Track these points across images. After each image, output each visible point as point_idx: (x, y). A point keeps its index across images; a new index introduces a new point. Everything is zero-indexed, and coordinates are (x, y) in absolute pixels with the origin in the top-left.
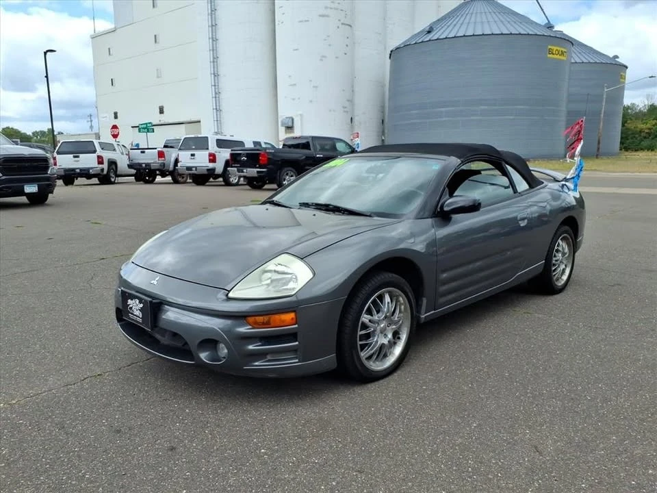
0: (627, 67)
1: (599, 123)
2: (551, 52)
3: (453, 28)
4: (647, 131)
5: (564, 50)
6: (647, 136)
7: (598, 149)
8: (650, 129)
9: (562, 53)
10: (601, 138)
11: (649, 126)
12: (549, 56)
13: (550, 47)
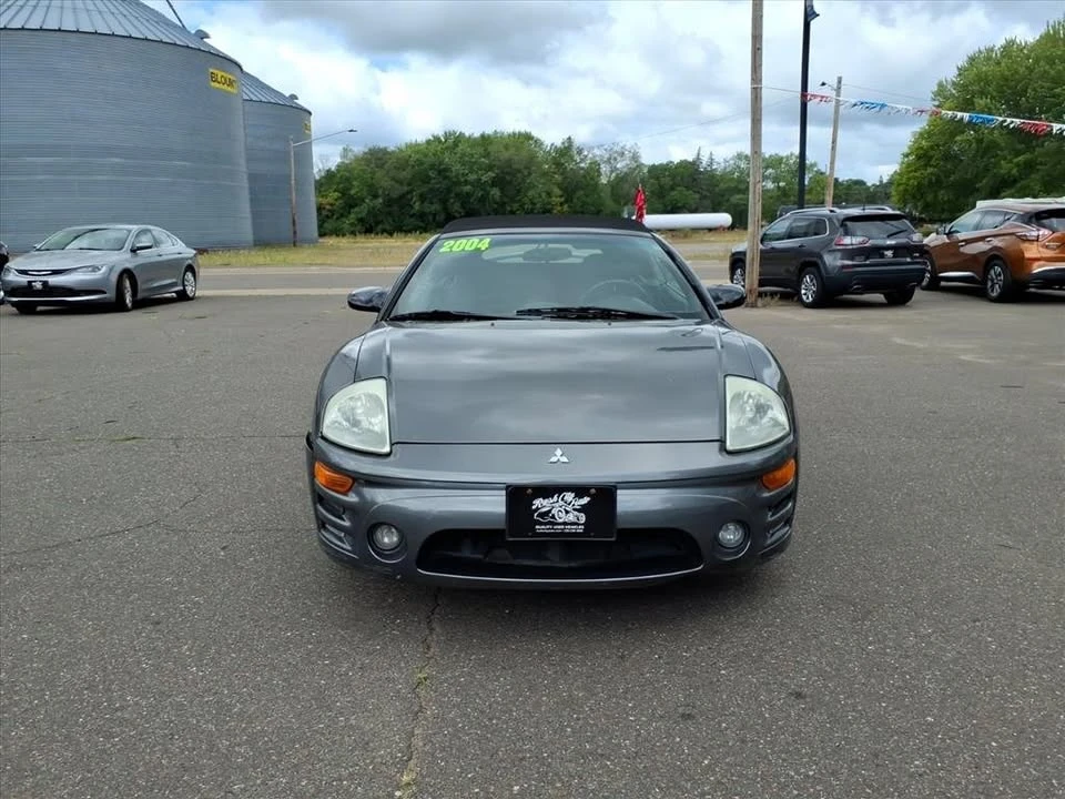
0: (310, 113)
1: (291, 193)
2: (213, 78)
3: (17, 13)
4: (328, 207)
5: (232, 78)
6: (330, 214)
7: (295, 233)
8: (331, 205)
9: (231, 83)
10: (296, 218)
11: (330, 200)
12: (213, 84)
13: (211, 70)
